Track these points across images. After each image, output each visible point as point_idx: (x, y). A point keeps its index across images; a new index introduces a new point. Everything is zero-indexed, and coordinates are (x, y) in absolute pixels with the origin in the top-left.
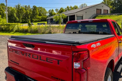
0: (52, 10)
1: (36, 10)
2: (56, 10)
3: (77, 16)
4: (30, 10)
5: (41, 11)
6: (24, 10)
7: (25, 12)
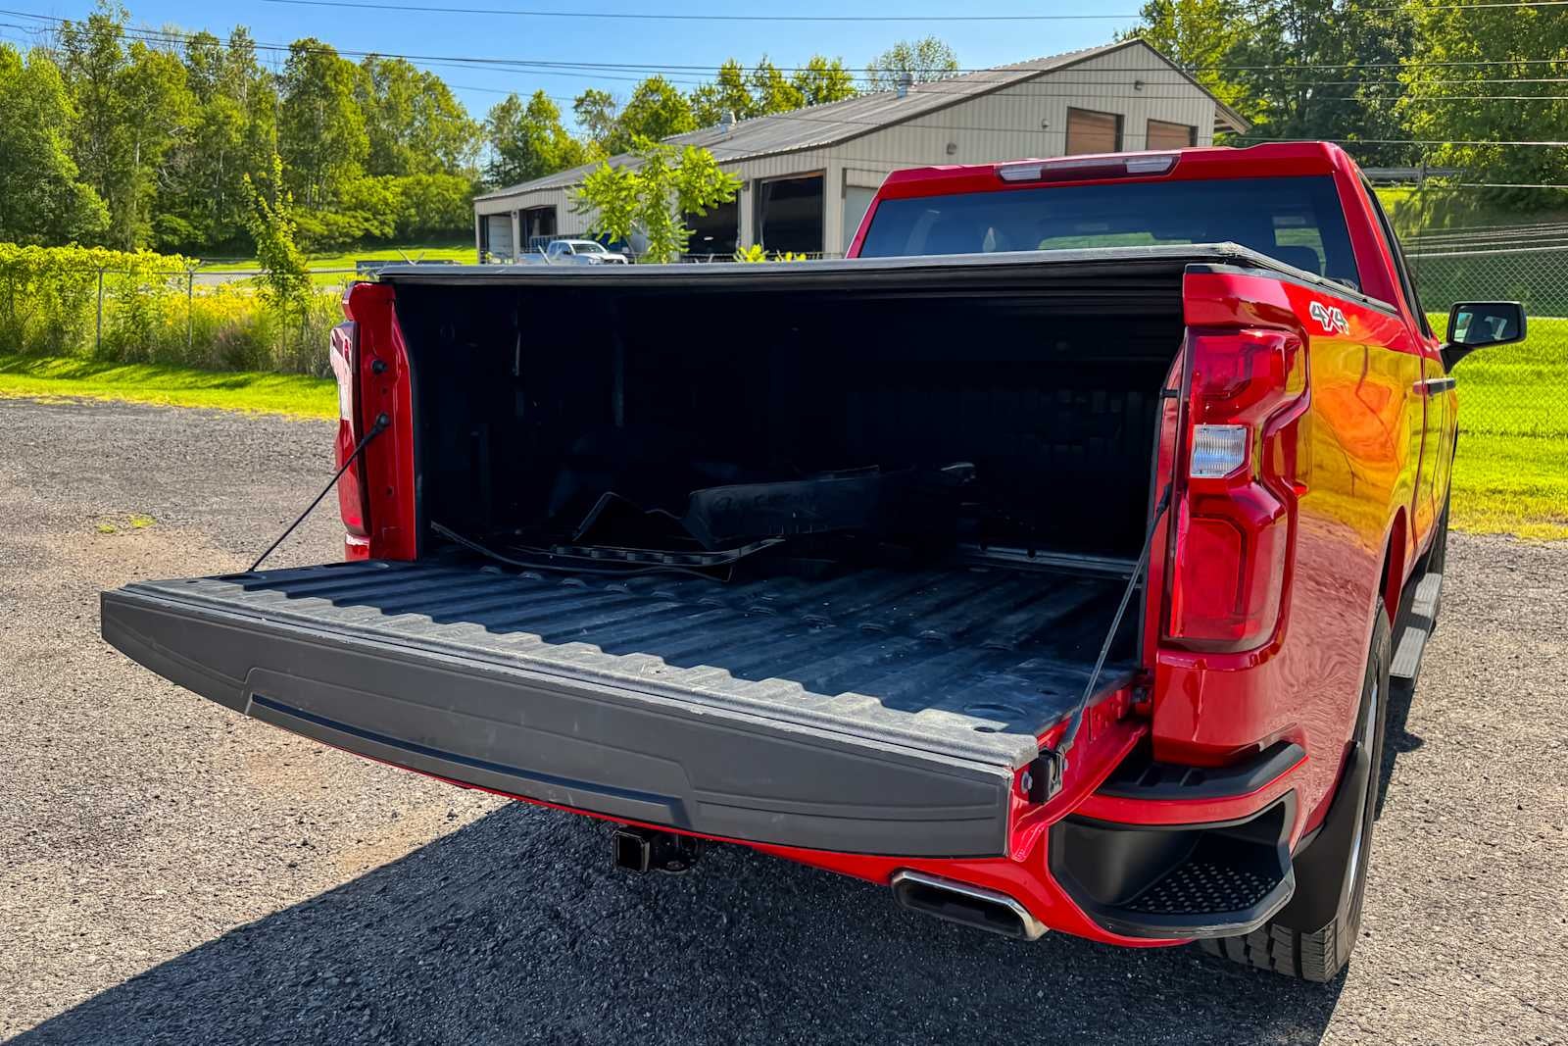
0: (539, 109)
1: (326, 92)
2: (591, 105)
3: (846, 188)
4: (255, 90)
5: (390, 109)
6: (180, 97)
7: (187, 122)
